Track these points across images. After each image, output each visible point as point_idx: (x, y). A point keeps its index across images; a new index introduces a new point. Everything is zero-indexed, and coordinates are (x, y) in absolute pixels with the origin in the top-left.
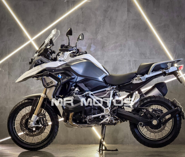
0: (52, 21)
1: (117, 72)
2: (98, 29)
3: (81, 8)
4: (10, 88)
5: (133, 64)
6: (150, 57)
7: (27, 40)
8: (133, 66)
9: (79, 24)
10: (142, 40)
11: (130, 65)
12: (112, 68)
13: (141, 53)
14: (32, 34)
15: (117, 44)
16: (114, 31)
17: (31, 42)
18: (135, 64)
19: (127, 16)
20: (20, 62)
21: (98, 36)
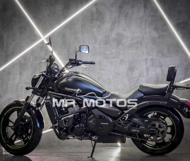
0: (65, 18)
1: (133, 71)
2: (113, 26)
3: (96, 4)
4: (22, 88)
5: (150, 62)
6: (168, 56)
7: (39, 38)
8: (150, 65)
9: (93, 21)
11: (147, 63)
12: (127, 67)
13: (158, 51)
14: (44, 32)
15: (133, 42)
16: (130, 29)
17: (43, 40)
18: (152, 62)
19: (144, 13)
20: (32, 61)
21: (113, 33)
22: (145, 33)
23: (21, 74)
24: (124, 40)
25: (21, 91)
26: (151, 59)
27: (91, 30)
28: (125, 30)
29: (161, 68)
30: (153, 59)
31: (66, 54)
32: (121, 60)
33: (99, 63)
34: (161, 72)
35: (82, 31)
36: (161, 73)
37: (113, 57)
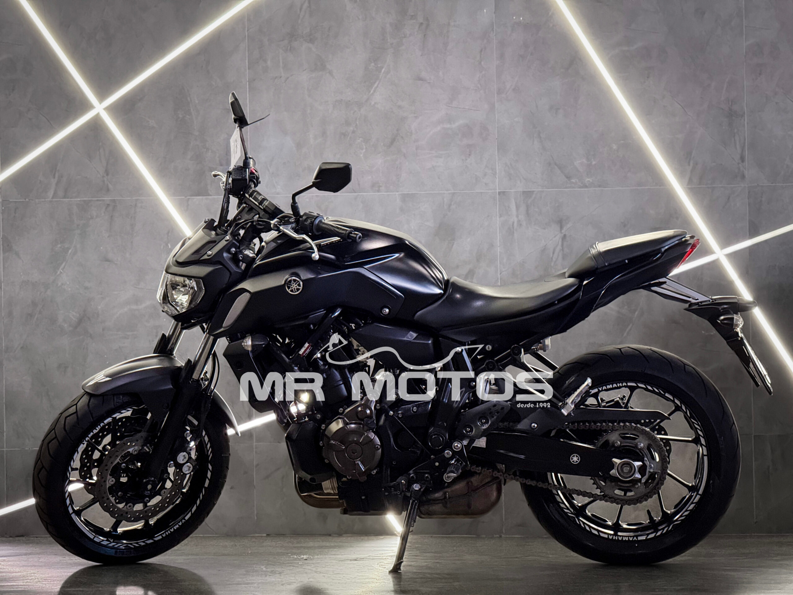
0: (186, 29)
1: (453, 240)
5: (517, 208)
7: (84, 106)
8: (517, 217)
9: (295, 44)
10: (554, 109)
11: (505, 210)
12: (430, 224)
15: (455, 126)
16: (441, 73)
17: (98, 115)
18: (527, 207)
19: (495, 13)
20: (53, 198)
21: (374, 91)
22: (500, 92)
23: (8, 247)
24: (416, 117)
25: (10, 314)
26: (524, 192)
27: (288, 78)
28: (421, 79)
29: (561, 228)
30: (529, 191)
31: (188, 169)
32: (405, 198)
34: (562, 245)
35: (252, 81)
36: (559, 247)
37: (373, 186)
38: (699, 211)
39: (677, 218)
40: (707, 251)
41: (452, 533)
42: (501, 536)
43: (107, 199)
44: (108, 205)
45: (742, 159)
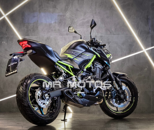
2: (67, 7)
5: (99, 39)
6: (115, 33)
7: (1, 15)
9: (49, 2)
10: (108, 17)
13: (106, 30)
15: (85, 21)
16: (82, 9)
17: (4, 17)
18: (101, 39)
21: (67, 13)
22: (95, 13)
24: (76, 19)
26: (100, 36)
27: (47, 10)
28: (78, 10)
29: (109, 44)
30: (102, 36)
31: (24, 30)
33: (54, 39)
34: (109, 48)
35: (39, 10)
37: (67, 34)
38: (140, 41)
39: (135, 42)
40: (141, 50)
41: (84, 112)
42: (94, 113)
43: (6, 36)
44: (7, 38)
45: (150, 29)
